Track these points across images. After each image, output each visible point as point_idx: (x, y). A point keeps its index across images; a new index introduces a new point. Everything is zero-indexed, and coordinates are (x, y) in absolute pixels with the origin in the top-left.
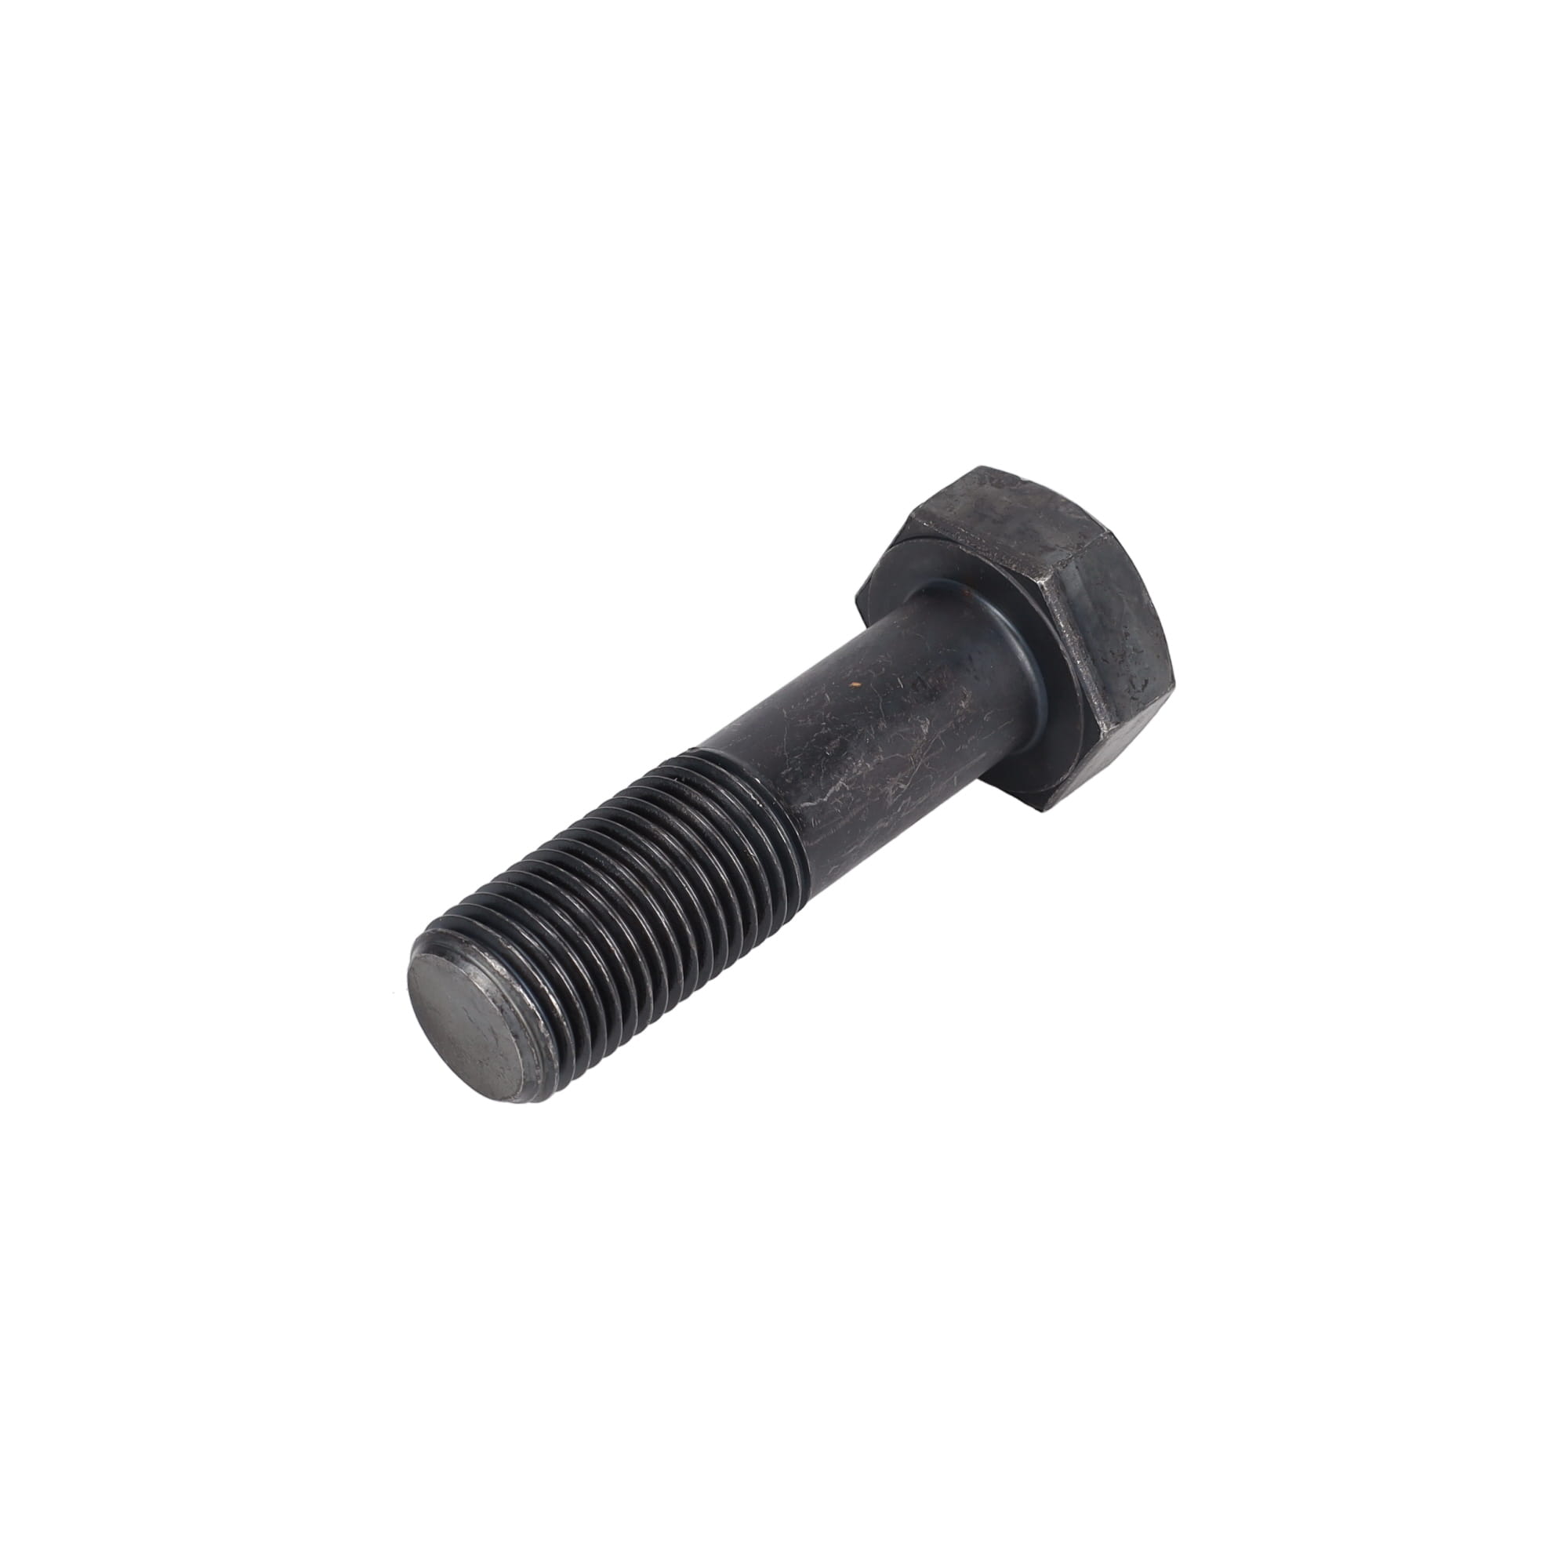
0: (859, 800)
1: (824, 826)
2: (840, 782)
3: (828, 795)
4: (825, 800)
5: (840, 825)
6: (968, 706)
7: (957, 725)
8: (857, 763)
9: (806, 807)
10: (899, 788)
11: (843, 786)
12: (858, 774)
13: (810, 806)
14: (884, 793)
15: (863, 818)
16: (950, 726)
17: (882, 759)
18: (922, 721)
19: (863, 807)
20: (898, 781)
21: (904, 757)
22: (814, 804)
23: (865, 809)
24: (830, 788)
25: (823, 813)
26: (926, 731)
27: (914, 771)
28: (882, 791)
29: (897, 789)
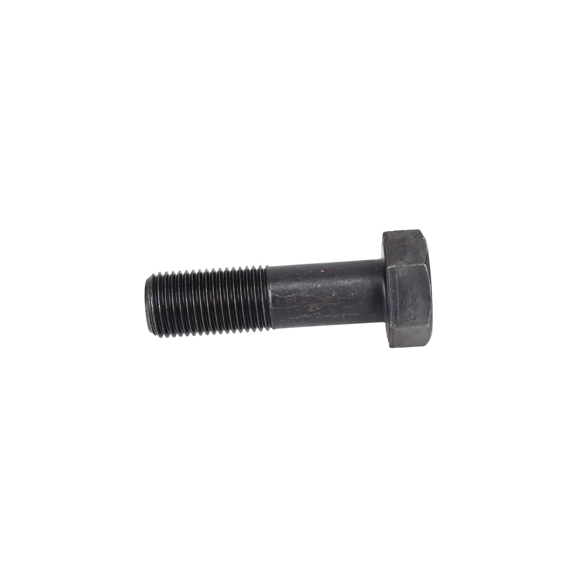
0: (298, 304)
1: (281, 305)
2: (293, 295)
3: (287, 297)
4: (285, 297)
5: (287, 308)
6: (354, 295)
7: (347, 299)
8: (303, 292)
9: (277, 296)
10: (315, 308)
11: (294, 296)
12: (301, 296)
13: (278, 297)
14: (309, 306)
15: (297, 310)
16: (344, 298)
17: (313, 296)
18: (334, 292)
19: (298, 306)
20: (316, 305)
21: (321, 299)
22: (281, 297)
23: (299, 307)
24: (289, 295)
25: (282, 301)
26: (333, 295)
27: (323, 305)
28: (308, 305)
29: (314, 307)
